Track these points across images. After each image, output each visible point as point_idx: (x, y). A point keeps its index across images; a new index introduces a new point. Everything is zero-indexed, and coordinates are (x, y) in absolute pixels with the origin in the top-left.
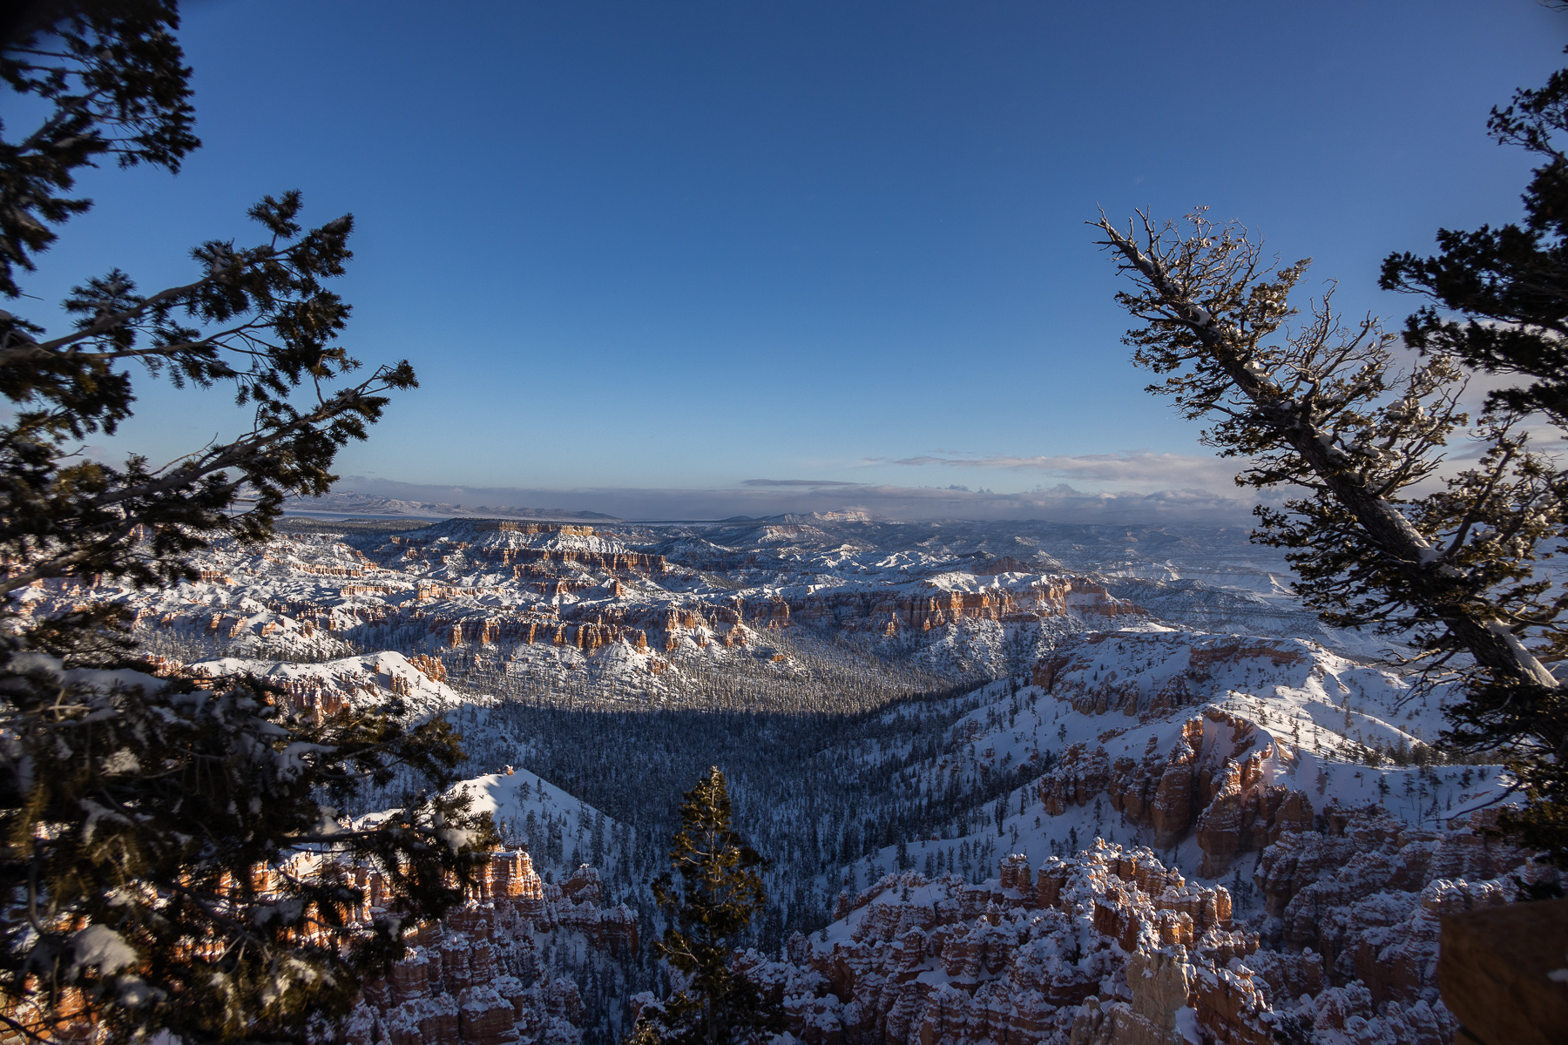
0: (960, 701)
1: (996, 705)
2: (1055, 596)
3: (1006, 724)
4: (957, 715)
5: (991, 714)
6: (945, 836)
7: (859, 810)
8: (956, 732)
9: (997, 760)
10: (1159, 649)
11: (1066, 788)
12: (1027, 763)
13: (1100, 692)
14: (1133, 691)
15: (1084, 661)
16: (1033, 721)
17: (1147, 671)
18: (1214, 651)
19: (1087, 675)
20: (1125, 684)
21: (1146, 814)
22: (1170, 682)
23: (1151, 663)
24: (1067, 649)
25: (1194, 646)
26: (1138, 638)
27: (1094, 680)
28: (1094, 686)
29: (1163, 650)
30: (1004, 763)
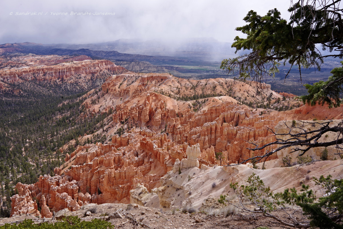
0: (81, 98)
1: (93, 97)
2: (101, 66)
3: (97, 102)
4: (82, 101)
5: (92, 100)
6: (88, 134)
7: (59, 132)
8: (83, 107)
9: (96, 112)
10: (134, 79)
11: (119, 116)
12: (105, 112)
13: (121, 91)
14: (129, 89)
15: (116, 83)
16: (104, 101)
17: (132, 84)
18: (147, 78)
19: (117, 87)
20: (127, 88)
21: (139, 119)
22: (138, 86)
23: (133, 82)
24: (110, 81)
25: (143, 77)
26: (129, 76)
27: (119, 88)
28: (119, 90)
29: (135, 78)
30: (98, 112)
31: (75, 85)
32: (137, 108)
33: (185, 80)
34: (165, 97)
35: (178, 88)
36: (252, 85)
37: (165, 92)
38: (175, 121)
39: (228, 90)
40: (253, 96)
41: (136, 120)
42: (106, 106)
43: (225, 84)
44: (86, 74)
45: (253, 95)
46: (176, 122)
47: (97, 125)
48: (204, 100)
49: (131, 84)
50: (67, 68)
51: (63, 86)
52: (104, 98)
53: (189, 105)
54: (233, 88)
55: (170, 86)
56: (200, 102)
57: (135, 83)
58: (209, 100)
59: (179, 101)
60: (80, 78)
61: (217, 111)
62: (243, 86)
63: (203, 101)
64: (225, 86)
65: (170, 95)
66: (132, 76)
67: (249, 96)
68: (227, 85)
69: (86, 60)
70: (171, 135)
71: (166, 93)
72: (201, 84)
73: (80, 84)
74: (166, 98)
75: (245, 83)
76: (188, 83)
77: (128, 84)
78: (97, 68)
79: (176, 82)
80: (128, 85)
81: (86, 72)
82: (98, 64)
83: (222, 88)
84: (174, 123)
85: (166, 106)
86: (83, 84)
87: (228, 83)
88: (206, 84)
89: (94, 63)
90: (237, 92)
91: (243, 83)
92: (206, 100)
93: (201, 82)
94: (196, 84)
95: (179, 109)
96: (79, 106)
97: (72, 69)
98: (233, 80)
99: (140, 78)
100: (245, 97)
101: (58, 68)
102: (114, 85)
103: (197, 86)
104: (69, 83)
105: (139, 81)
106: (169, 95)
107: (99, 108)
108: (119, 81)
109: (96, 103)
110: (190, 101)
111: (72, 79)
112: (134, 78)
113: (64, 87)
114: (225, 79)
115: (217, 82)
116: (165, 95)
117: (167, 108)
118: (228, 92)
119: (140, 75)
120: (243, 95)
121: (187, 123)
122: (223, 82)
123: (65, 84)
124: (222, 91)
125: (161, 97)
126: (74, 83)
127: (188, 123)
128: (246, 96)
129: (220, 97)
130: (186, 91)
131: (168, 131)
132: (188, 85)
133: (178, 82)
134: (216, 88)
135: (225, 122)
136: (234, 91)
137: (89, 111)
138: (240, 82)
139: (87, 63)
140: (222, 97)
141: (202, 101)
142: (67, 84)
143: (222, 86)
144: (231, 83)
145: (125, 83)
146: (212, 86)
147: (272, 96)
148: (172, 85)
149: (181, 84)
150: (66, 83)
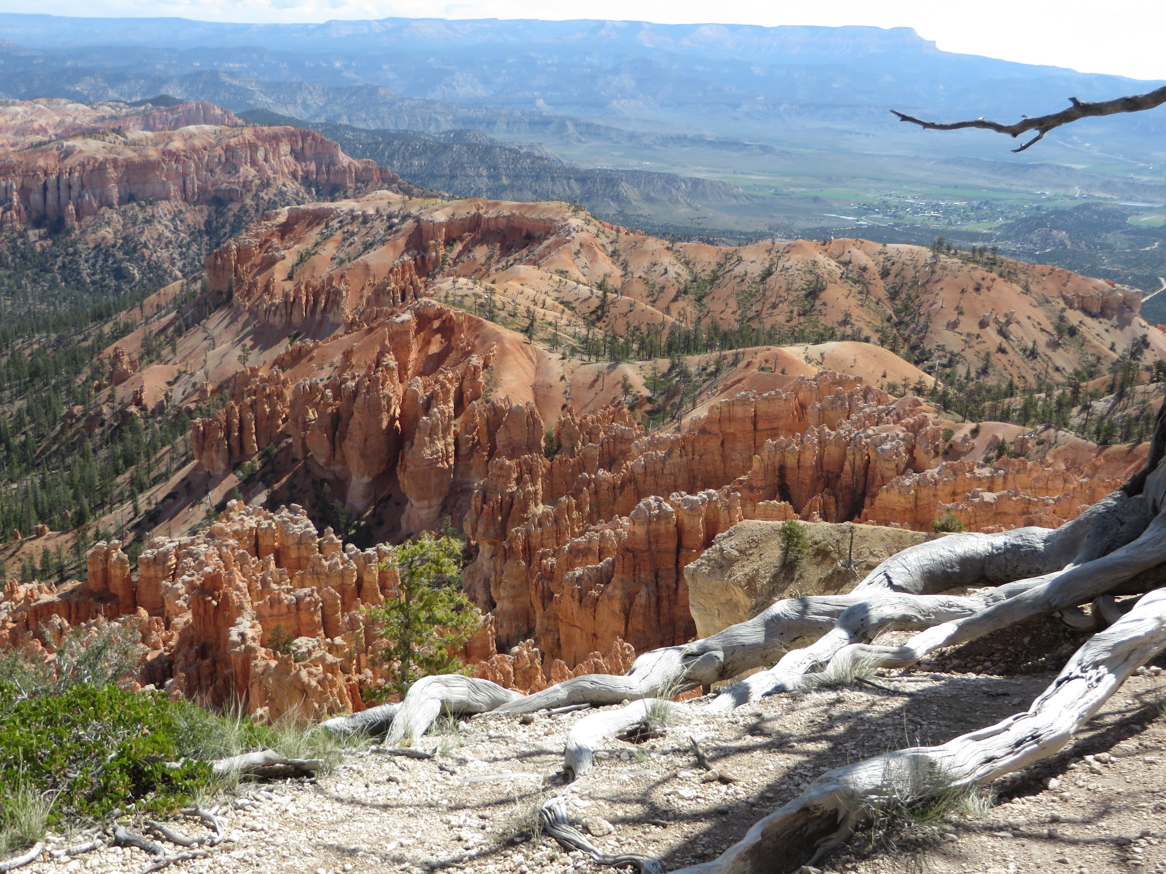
0: (107, 329)
1: (155, 325)
2: (266, 160)
3: (166, 352)
4: (101, 342)
5: (148, 340)
8: (96, 374)
9: (151, 405)
10: (380, 227)
11: (228, 435)
12: (192, 406)
13: (298, 291)
14: (343, 287)
15: (277, 249)
16: (206, 343)
17: (362, 257)
18: (449, 224)
19: (279, 272)
20: (331, 279)
21: (338, 456)
22: (391, 271)
23: (368, 247)
24: (257, 235)
25: (424, 218)
26: (352, 211)
27: (290, 278)
28: (289, 286)
29: (384, 227)
30: (160, 409)
31: (120, 255)
32: (329, 392)
33: (653, 244)
34: (497, 333)
35: (600, 287)
36: (1033, 288)
37: (510, 308)
38: (515, 475)
39: (890, 312)
40: (1033, 354)
41: (322, 461)
42: (206, 374)
43: (878, 277)
44: (185, 200)
45: (1034, 342)
46: (519, 481)
47: (120, 479)
48: (718, 363)
49: (355, 258)
50: (83, 165)
51: (59, 261)
52: (205, 330)
53: (627, 388)
54: (924, 297)
55: (562, 273)
56: (693, 369)
57: (381, 249)
58: (741, 365)
59: (575, 361)
60: (148, 221)
61: (760, 426)
62: (977, 289)
63: (712, 368)
64: (880, 288)
65: (531, 325)
66: (371, 211)
67: (1008, 349)
68: (890, 279)
69: (192, 128)
70: (487, 555)
71: (514, 315)
72: (739, 270)
73: (147, 253)
74: (500, 340)
75: (994, 275)
76: (667, 260)
77: (342, 255)
78: (247, 171)
79: (601, 255)
80: (342, 261)
81: (184, 190)
82: (253, 147)
83: (860, 297)
84: (513, 487)
85: (493, 383)
86: (164, 254)
87: (894, 270)
88: (768, 273)
89: (233, 141)
90: (939, 325)
91: (980, 272)
92: (730, 359)
93: (740, 260)
94: (713, 266)
95: (564, 407)
96: (78, 372)
97: (112, 173)
98: (926, 253)
99: (410, 223)
100: (982, 355)
101: (41, 163)
102: (270, 263)
103: (714, 278)
104: (92, 245)
105: (401, 242)
106: (526, 323)
107: (169, 383)
108: (299, 241)
109: (159, 356)
110: (640, 363)
111: (108, 224)
112: (377, 223)
113: (63, 267)
114: (879, 247)
115: (833, 263)
116: (505, 324)
117: (498, 396)
118: (889, 320)
119: (414, 211)
120: (974, 342)
121: (576, 494)
122: (871, 264)
123: (71, 250)
124: (856, 313)
125: (477, 337)
126: (114, 246)
127: (581, 491)
128: (993, 350)
129: (818, 349)
130: (643, 305)
131: (473, 534)
132: (666, 272)
133: (614, 254)
134: (824, 296)
136: (922, 320)
137: (111, 397)
138: (966, 269)
139: (197, 143)
140: (829, 347)
141: (703, 364)
142: (75, 253)
143: (858, 287)
144: (910, 273)
145: (329, 249)
146: (800, 283)
147: (1141, 352)
148: (575, 272)
149: (625, 266)
150: (73, 244)
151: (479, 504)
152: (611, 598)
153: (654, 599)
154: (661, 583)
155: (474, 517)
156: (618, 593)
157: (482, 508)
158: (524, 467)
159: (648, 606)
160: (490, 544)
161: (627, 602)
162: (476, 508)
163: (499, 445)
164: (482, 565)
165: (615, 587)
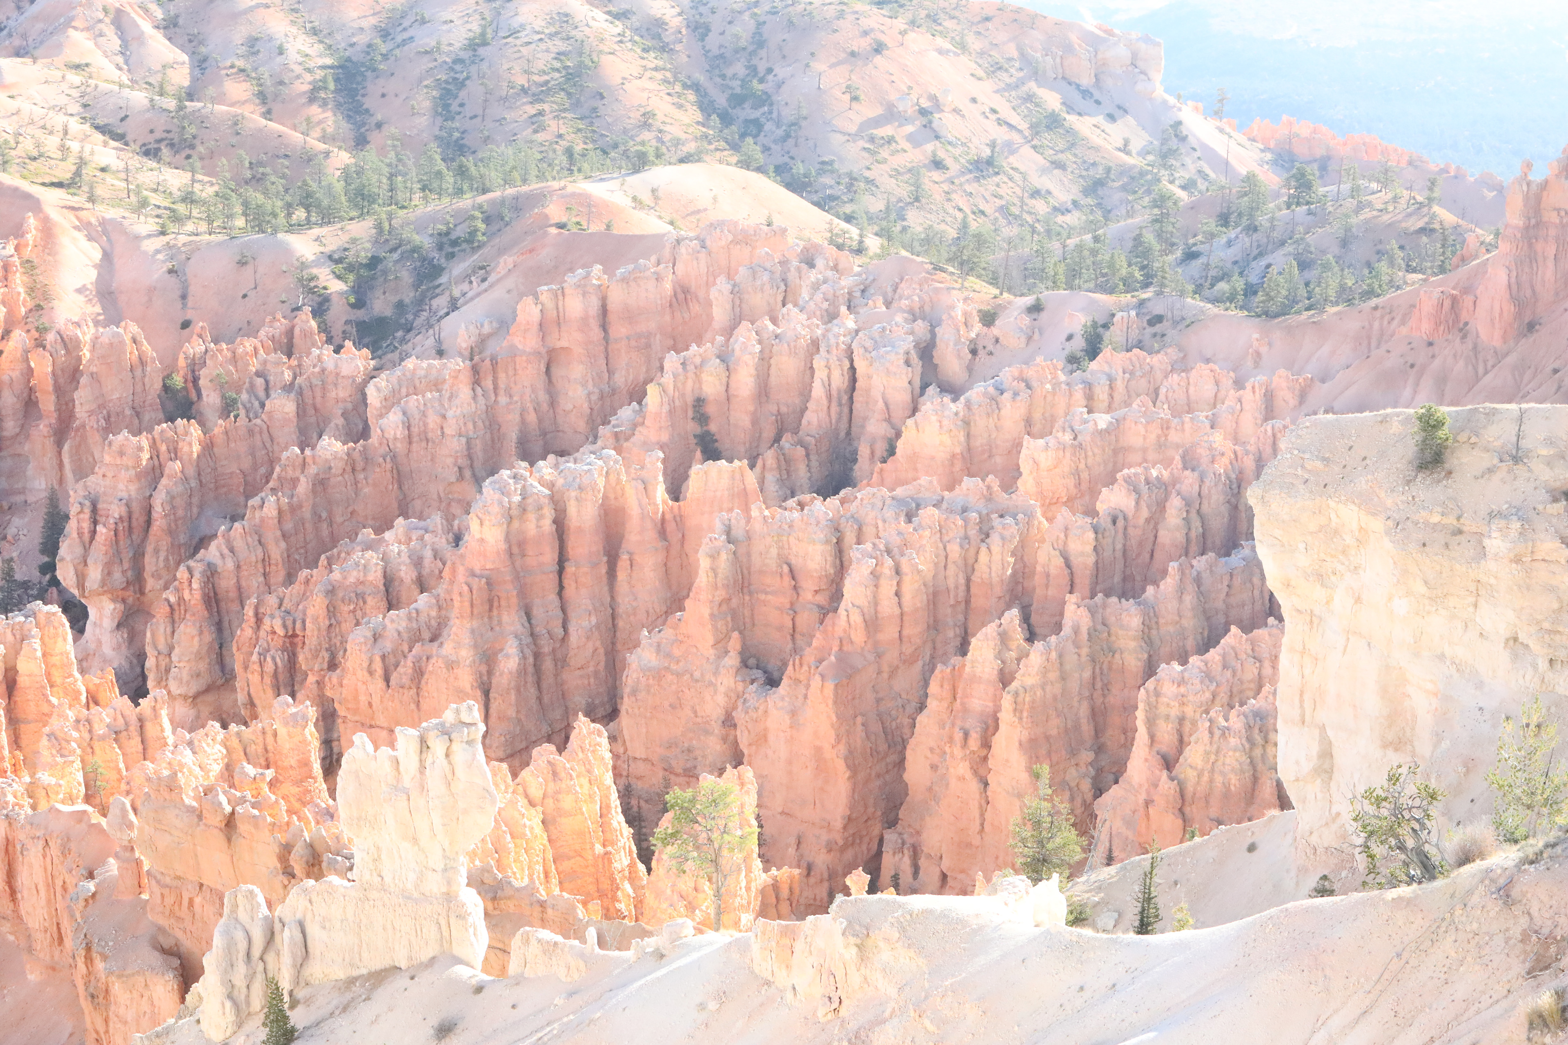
36: (972, 44)
43: (688, 37)
45: (991, 146)
48: (472, 221)
53: (304, 281)
54: (783, 71)
55: (79, 68)
56: (423, 237)
58: (522, 219)
59: (186, 237)
61: (619, 330)
62: (877, 51)
63: (460, 231)
64: (694, 60)
65: (78, 173)
67: (948, 162)
68: (711, 40)
70: (108, 623)
71: (40, 157)
72: (423, 39)
74: (34, 207)
75: (901, 23)
79: (146, 28)
83: (662, 77)
85: (43, 293)
87: (716, 24)
90: (817, 123)
91: (876, 20)
95: (184, 325)
100: (905, 175)
103: (378, 59)
110: (316, 231)
115: (601, 16)
120: (885, 152)
122: (670, 13)
124: (662, 108)
128: (923, 164)
129: (642, 182)
130: (255, 120)
131: (81, 585)
132: (281, 51)
133: (170, 24)
135: (711, 452)
136: (787, 114)
144: (746, 27)
146: (545, 58)
147: (1175, 155)
149: (196, 46)
151: (86, 526)
152: (451, 665)
153: (531, 660)
154: (540, 630)
155: (79, 550)
156: (466, 654)
157: (94, 532)
158: (163, 448)
159: (522, 672)
160: (114, 600)
161: (484, 669)
162: (80, 534)
163: (81, 412)
164: (99, 643)
165: (458, 645)
